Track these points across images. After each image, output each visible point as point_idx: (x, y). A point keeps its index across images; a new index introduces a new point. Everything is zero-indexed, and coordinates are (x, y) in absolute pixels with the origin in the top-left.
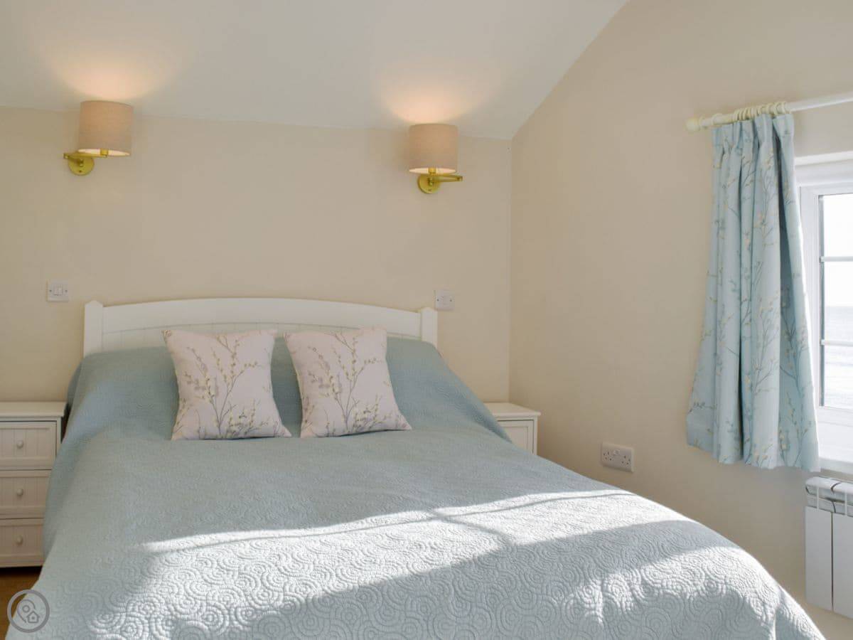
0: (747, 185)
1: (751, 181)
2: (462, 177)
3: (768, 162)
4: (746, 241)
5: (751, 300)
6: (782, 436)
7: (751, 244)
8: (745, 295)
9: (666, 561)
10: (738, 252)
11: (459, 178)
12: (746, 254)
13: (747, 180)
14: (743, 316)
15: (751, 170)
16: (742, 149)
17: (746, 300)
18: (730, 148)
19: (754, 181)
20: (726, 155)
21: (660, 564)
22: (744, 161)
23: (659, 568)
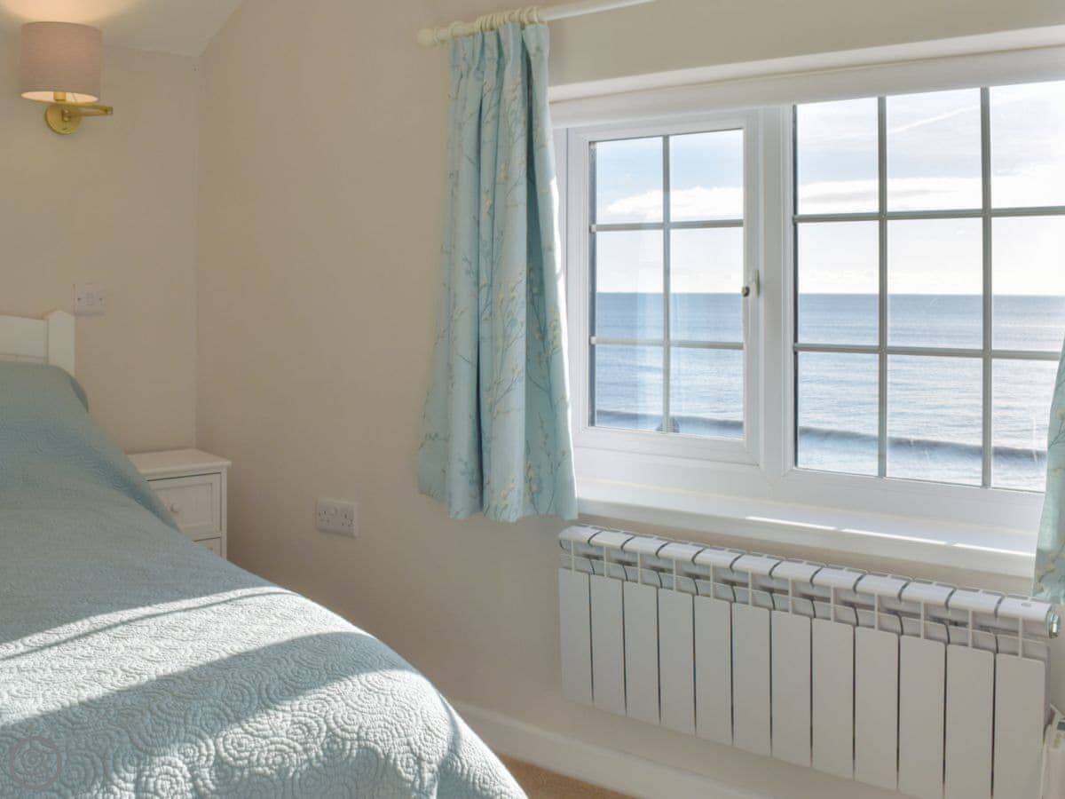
0: (488, 122)
1: (493, 117)
2: (111, 109)
3: (514, 91)
4: (486, 202)
5: (491, 286)
6: (532, 474)
7: (493, 206)
8: (484, 280)
9: (268, 714)
10: (474, 218)
11: (107, 111)
12: (485, 218)
13: (488, 116)
14: (481, 308)
15: (493, 102)
16: (483, 72)
17: (485, 286)
18: (469, 69)
19: (497, 117)
20: (463, 80)
21: (255, 722)
22: (486, 88)
23: (250, 730)
